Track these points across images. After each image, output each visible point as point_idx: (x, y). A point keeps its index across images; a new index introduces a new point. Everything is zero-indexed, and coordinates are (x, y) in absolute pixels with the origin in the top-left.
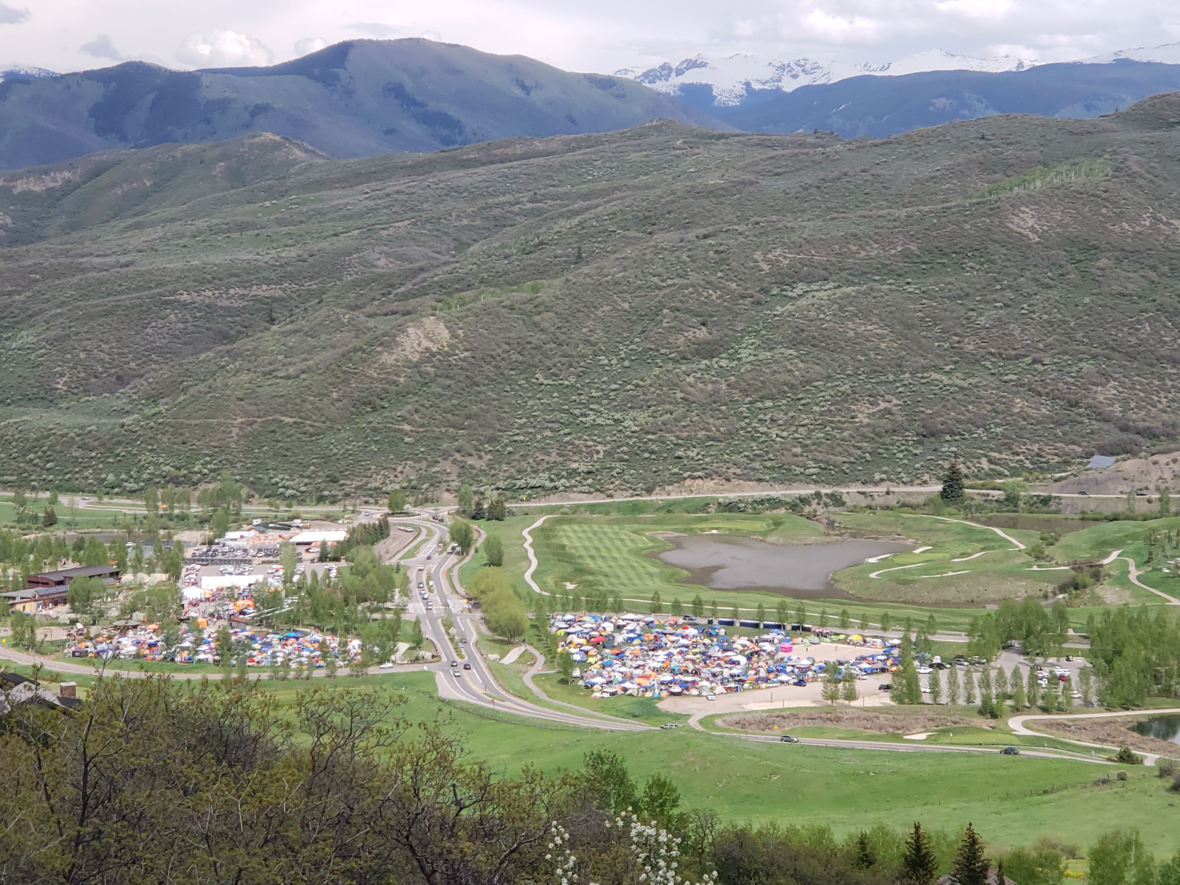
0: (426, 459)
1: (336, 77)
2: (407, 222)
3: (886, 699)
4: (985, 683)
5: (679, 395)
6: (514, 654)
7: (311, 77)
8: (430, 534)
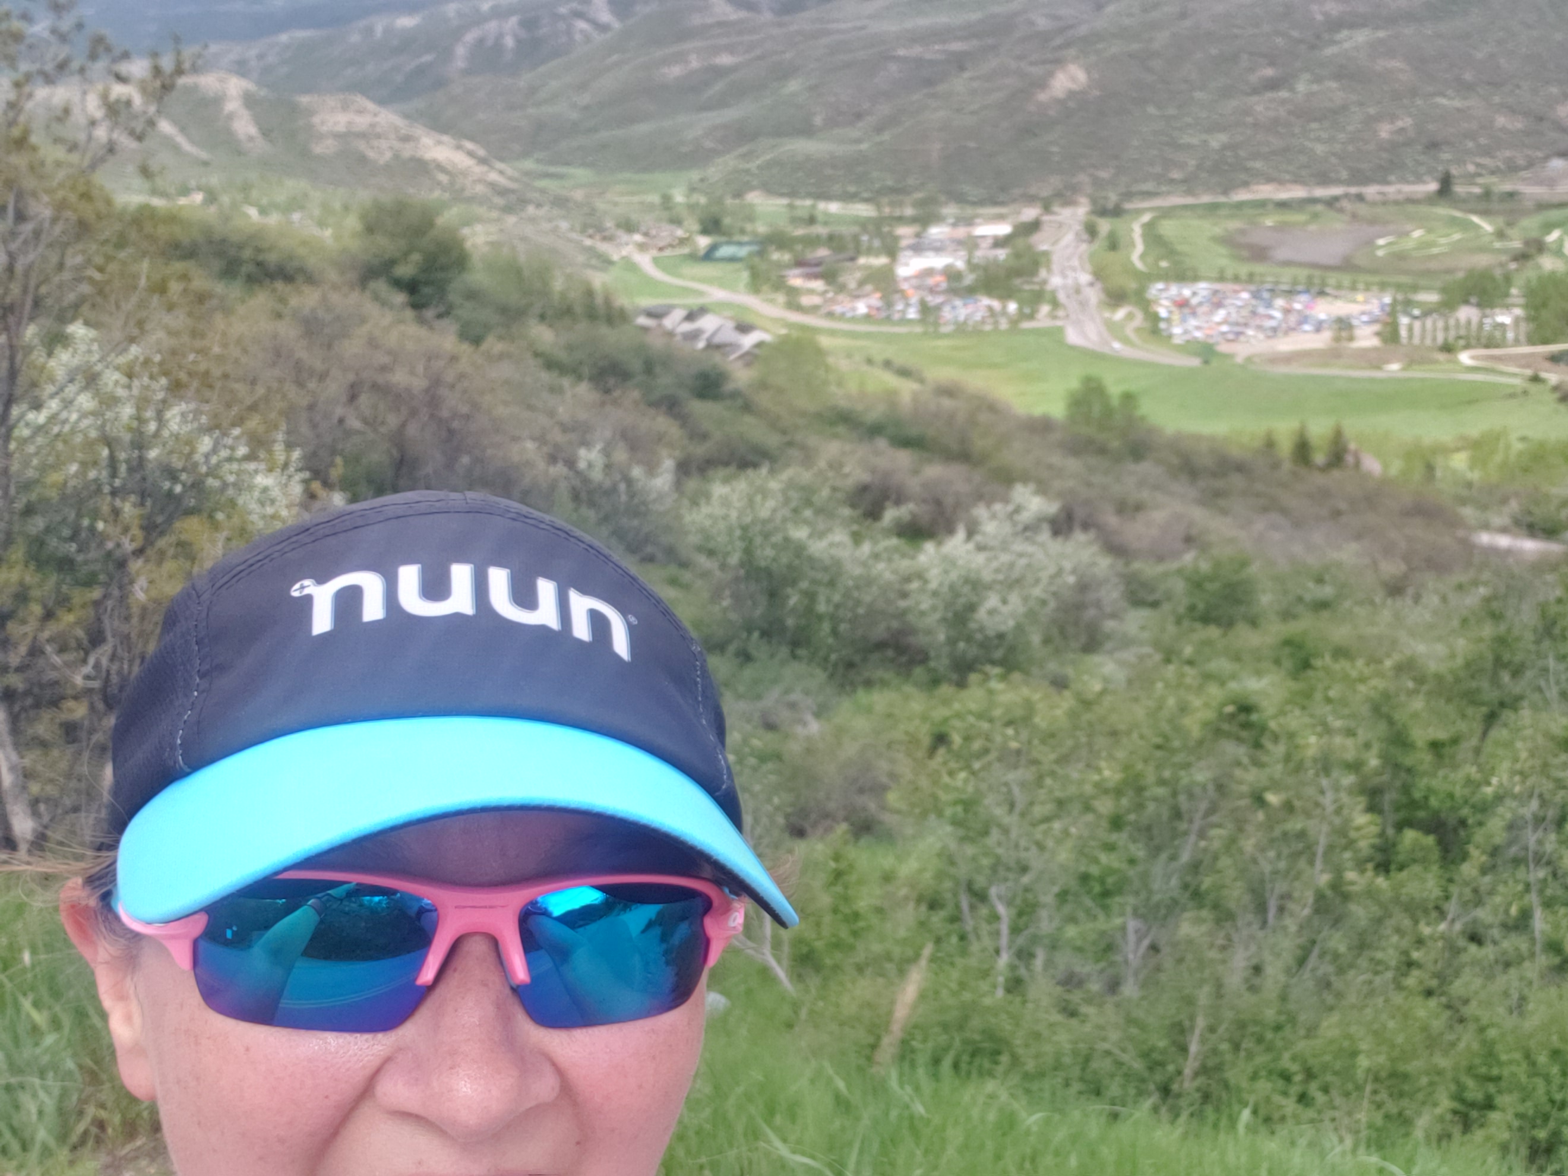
0: (1068, 173)
3: (1375, 342)
4: (1446, 329)
6: (1120, 314)
8: (1070, 228)
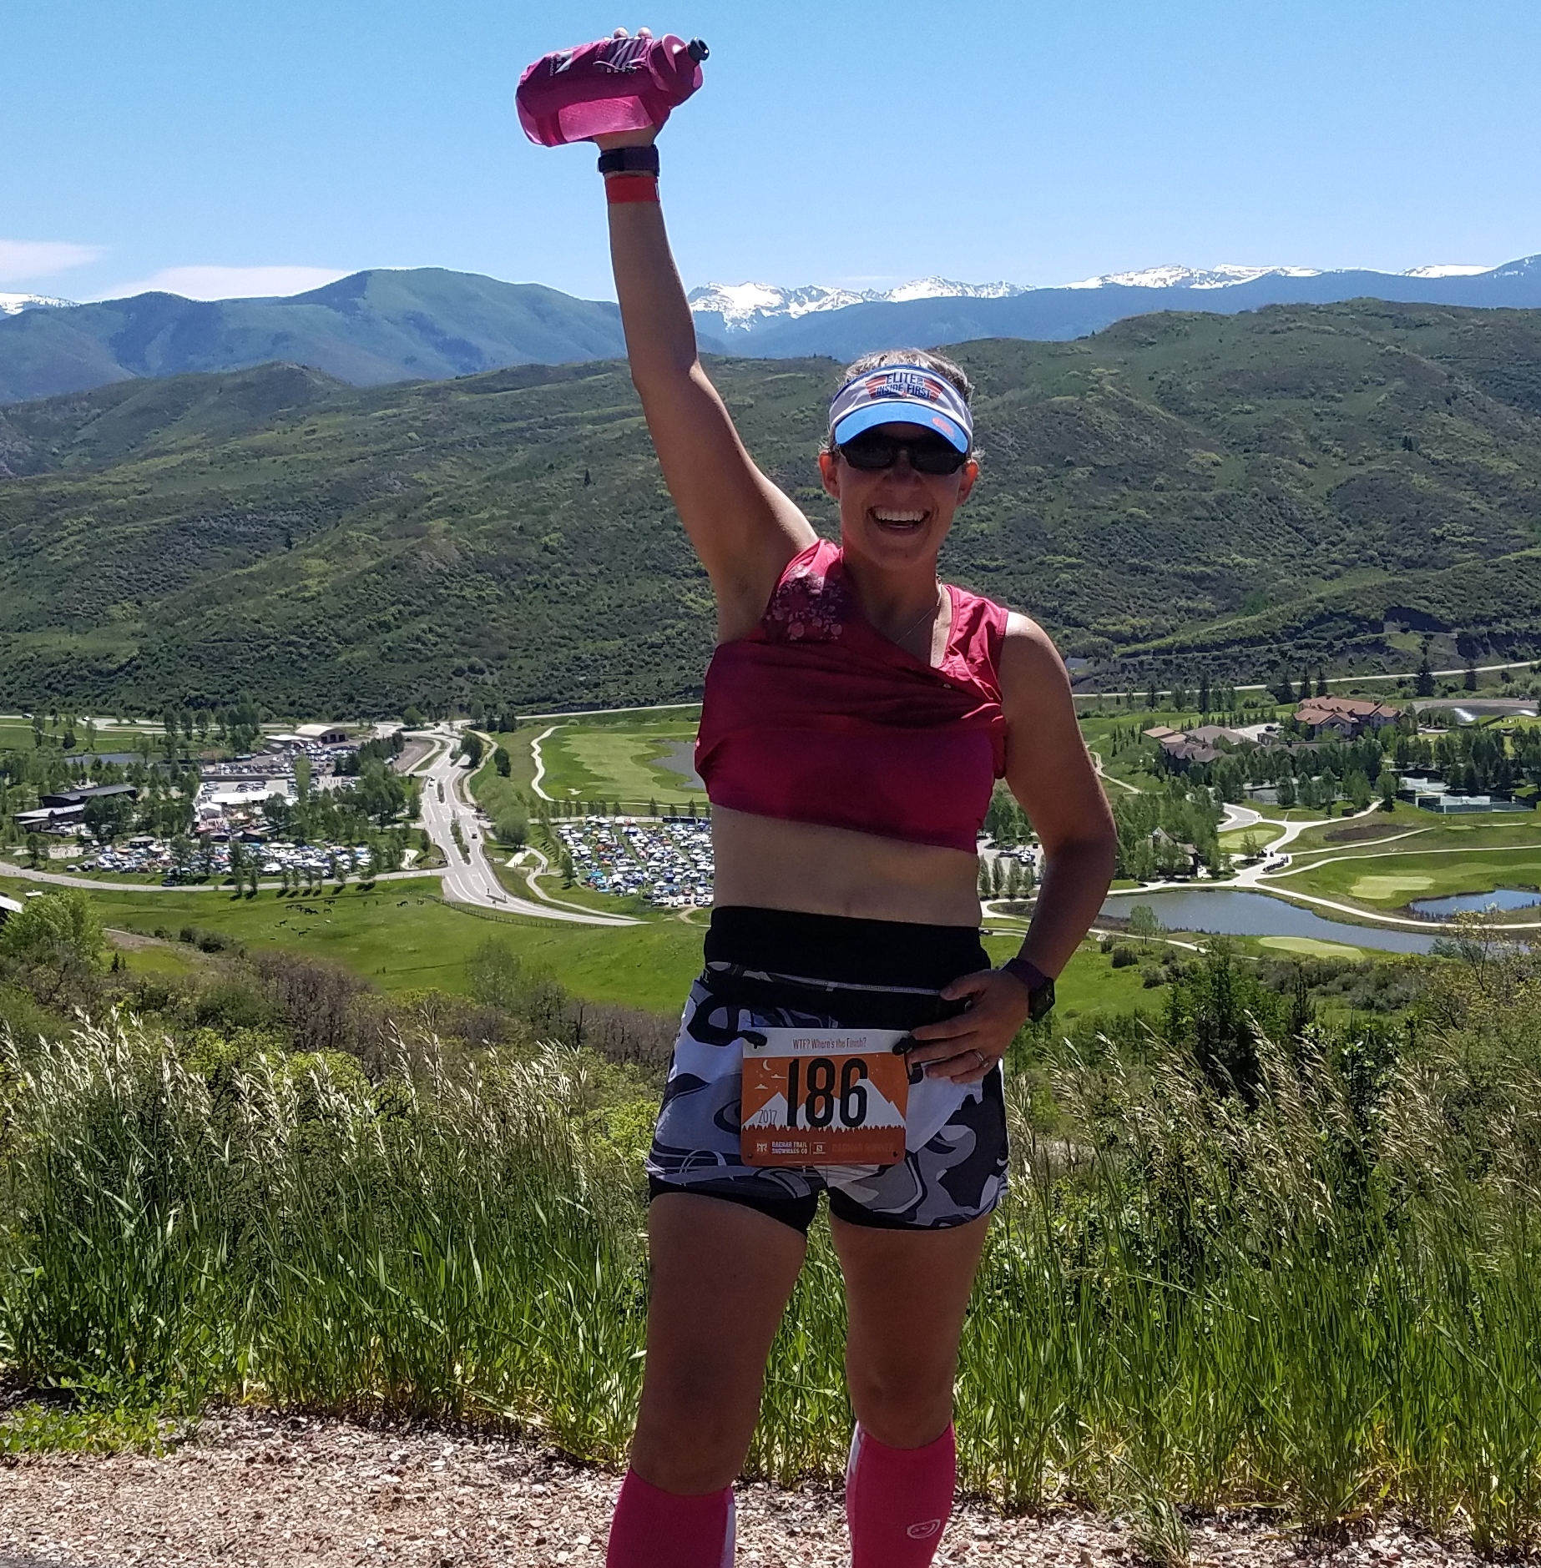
0: (439, 676)
1: (356, 306)
2: (421, 448)
5: (681, 610)
6: (518, 858)
7: (330, 305)
8: (444, 746)
